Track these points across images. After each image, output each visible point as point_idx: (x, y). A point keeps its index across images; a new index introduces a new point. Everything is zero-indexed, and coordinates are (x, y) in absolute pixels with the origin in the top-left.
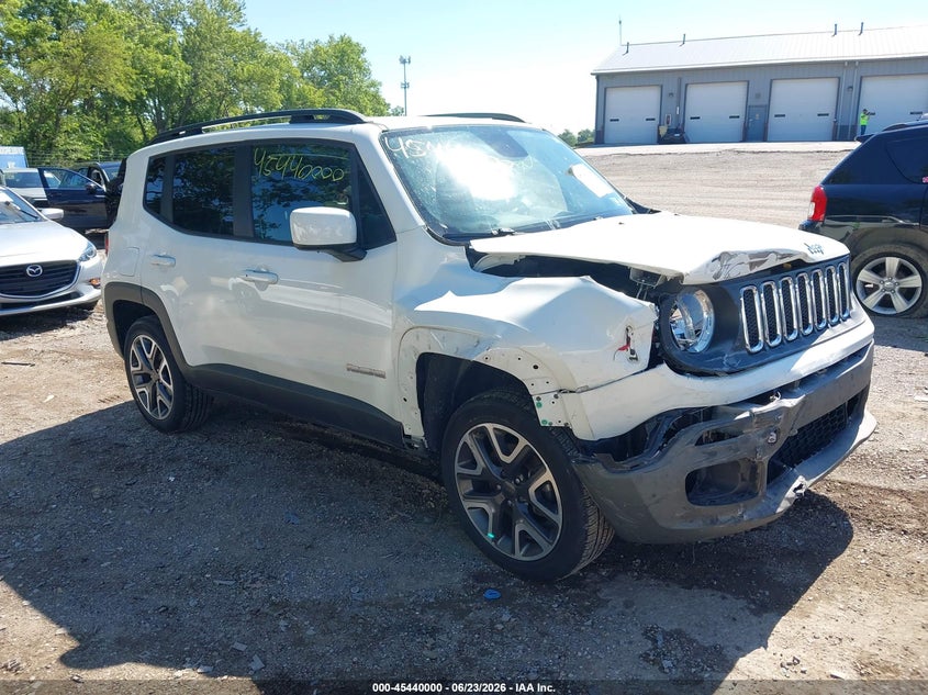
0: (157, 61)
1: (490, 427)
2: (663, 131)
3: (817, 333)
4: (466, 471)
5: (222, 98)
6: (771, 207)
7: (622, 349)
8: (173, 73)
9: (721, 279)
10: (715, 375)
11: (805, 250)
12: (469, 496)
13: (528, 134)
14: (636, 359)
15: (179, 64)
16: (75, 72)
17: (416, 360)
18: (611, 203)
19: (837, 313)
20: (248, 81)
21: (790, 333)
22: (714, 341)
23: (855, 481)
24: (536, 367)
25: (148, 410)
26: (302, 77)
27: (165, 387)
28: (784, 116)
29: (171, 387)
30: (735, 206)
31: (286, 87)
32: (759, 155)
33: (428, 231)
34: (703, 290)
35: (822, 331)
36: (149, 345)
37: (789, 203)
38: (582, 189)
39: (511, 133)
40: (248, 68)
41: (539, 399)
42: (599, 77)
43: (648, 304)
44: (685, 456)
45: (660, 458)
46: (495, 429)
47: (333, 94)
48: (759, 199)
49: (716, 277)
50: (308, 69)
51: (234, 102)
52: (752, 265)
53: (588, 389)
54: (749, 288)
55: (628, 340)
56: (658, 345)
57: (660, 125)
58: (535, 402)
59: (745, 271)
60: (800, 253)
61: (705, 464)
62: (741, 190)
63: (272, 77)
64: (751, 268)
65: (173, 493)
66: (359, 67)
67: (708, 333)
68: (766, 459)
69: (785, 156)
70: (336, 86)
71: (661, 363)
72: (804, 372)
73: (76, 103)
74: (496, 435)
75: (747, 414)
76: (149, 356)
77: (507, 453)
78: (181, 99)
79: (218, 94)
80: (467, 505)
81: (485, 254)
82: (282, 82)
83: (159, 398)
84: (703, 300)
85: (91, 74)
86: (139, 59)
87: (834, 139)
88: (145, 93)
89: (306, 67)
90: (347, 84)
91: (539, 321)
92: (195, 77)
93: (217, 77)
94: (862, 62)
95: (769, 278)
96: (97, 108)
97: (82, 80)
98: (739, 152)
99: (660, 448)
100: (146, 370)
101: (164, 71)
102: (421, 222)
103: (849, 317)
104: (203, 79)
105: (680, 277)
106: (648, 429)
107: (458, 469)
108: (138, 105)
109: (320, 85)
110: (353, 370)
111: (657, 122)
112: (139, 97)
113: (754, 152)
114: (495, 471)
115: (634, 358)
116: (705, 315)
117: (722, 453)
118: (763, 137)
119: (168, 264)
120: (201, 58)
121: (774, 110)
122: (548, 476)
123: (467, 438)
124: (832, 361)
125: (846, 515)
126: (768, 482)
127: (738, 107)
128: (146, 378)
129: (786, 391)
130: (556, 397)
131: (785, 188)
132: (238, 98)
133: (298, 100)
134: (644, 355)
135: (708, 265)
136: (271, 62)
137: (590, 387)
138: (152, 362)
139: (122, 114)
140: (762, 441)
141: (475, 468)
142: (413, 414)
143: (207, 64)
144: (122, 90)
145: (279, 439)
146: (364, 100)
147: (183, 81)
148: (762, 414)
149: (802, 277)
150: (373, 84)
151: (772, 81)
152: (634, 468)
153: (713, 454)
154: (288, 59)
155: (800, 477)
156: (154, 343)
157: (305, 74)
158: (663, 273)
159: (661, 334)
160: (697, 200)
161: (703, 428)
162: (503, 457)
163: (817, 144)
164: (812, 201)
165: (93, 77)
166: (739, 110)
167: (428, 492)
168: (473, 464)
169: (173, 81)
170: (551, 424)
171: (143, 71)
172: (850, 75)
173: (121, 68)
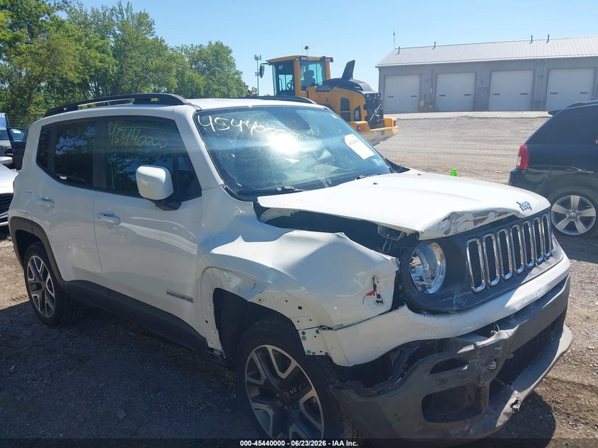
0: (96, 57)
1: (270, 348)
2: (422, 103)
3: (527, 271)
4: (253, 381)
5: (138, 82)
6: (491, 155)
7: (370, 294)
8: (107, 66)
9: (451, 234)
10: (446, 313)
11: (517, 208)
12: (256, 399)
13: (313, 112)
14: (382, 302)
15: (111, 60)
16: (42, 64)
17: (212, 293)
18: (374, 164)
19: (541, 254)
20: (156, 70)
21: (507, 272)
22: (445, 284)
23: (556, 376)
24: (300, 308)
25: (39, 310)
26: (191, 68)
27: (50, 295)
28: (499, 94)
29: (53, 295)
30: (468, 154)
31: (180, 74)
32: (483, 120)
33: (226, 189)
34: (436, 242)
35: (531, 269)
36: (39, 263)
37: (503, 153)
38: (351, 153)
39: (299, 112)
40: (155, 62)
41: (303, 333)
42: (381, 69)
43: (389, 258)
44: (422, 382)
45: (401, 384)
46: (273, 350)
47: (212, 79)
48: (484, 149)
49: (447, 232)
50: (196, 63)
51: (146, 84)
52: (476, 222)
53: (341, 327)
54: (474, 240)
55: (375, 286)
56: (400, 287)
57: (419, 101)
58: (301, 336)
59: (471, 226)
60: (514, 211)
61: (438, 389)
62: (472, 143)
63: (171, 68)
64: (475, 225)
65: (42, 380)
66: (228, 62)
67: (440, 278)
68: (487, 384)
69: (500, 121)
70: (213, 74)
71: (403, 305)
72: (518, 307)
73: (43, 84)
74: (274, 354)
75: (471, 348)
76: (39, 271)
77: (283, 371)
78: (112, 82)
79: (135, 79)
80: (255, 405)
81: (269, 208)
82: (178, 71)
83: (46, 302)
84: (437, 252)
85: (53, 66)
86: (84, 56)
87: (531, 109)
88: (88, 78)
89: (194, 61)
90: (220, 73)
91: (304, 268)
92: (122, 67)
93: (135, 68)
94: (548, 60)
95: (490, 231)
96: (57, 88)
97: (46, 70)
98: (471, 118)
99: (402, 375)
100: (38, 281)
101: (100, 64)
102: (222, 182)
103: (551, 255)
104: (126, 70)
105: (416, 234)
106: (394, 357)
107: (247, 378)
108: (84, 86)
109: (202, 73)
110: (171, 294)
111: (418, 98)
112: (85, 81)
113: (480, 118)
114: (274, 382)
115: (380, 302)
116: (439, 263)
117: (451, 380)
118: (485, 108)
119: (49, 206)
120: (126, 56)
121: (493, 90)
122: (313, 393)
123: (254, 355)
124: (540, 295)
125: (550, 408)
126: (490, 398)
127: (470, 89)
128: (39, 287)
129: (504, 323)
130: (317, 332)
131: (500, 142)
132: (149, 81)
133: (188, 83)
134: (388, 299)
135: (439, 224)
136: (171, 58)
137: (344, 325)
138: (41, 276)
139: (73, 92)
140: (484, 369)
141: (259, 379)
142: (213, 333)
143: (129, 60)
144: (72, 76)
145: (132, 333)
146: (231, 84)
147: (113, 71)
148: (484, 347)
149: (516, 228)
150: (237, 73)
151: (491, 72)
152: (380, 393)
153: (444, 381)
154: (182, 57)
155: (516, 392)
156: (42, 262)
157: (193, 66)
158: (403, 231)
159: (403, 278)
160: (444, 150)
161: (436, 359)
162: (279, 373)
163: (521, 113)
164: (519, 156)
165: (54, 68)
166: (470, 90)
167: (233, 384)
168: (258, 376)
169: (107, 71)
170: (314, 353)
171: (86, 64)
172: (541, 68)
173: (72, 62)
